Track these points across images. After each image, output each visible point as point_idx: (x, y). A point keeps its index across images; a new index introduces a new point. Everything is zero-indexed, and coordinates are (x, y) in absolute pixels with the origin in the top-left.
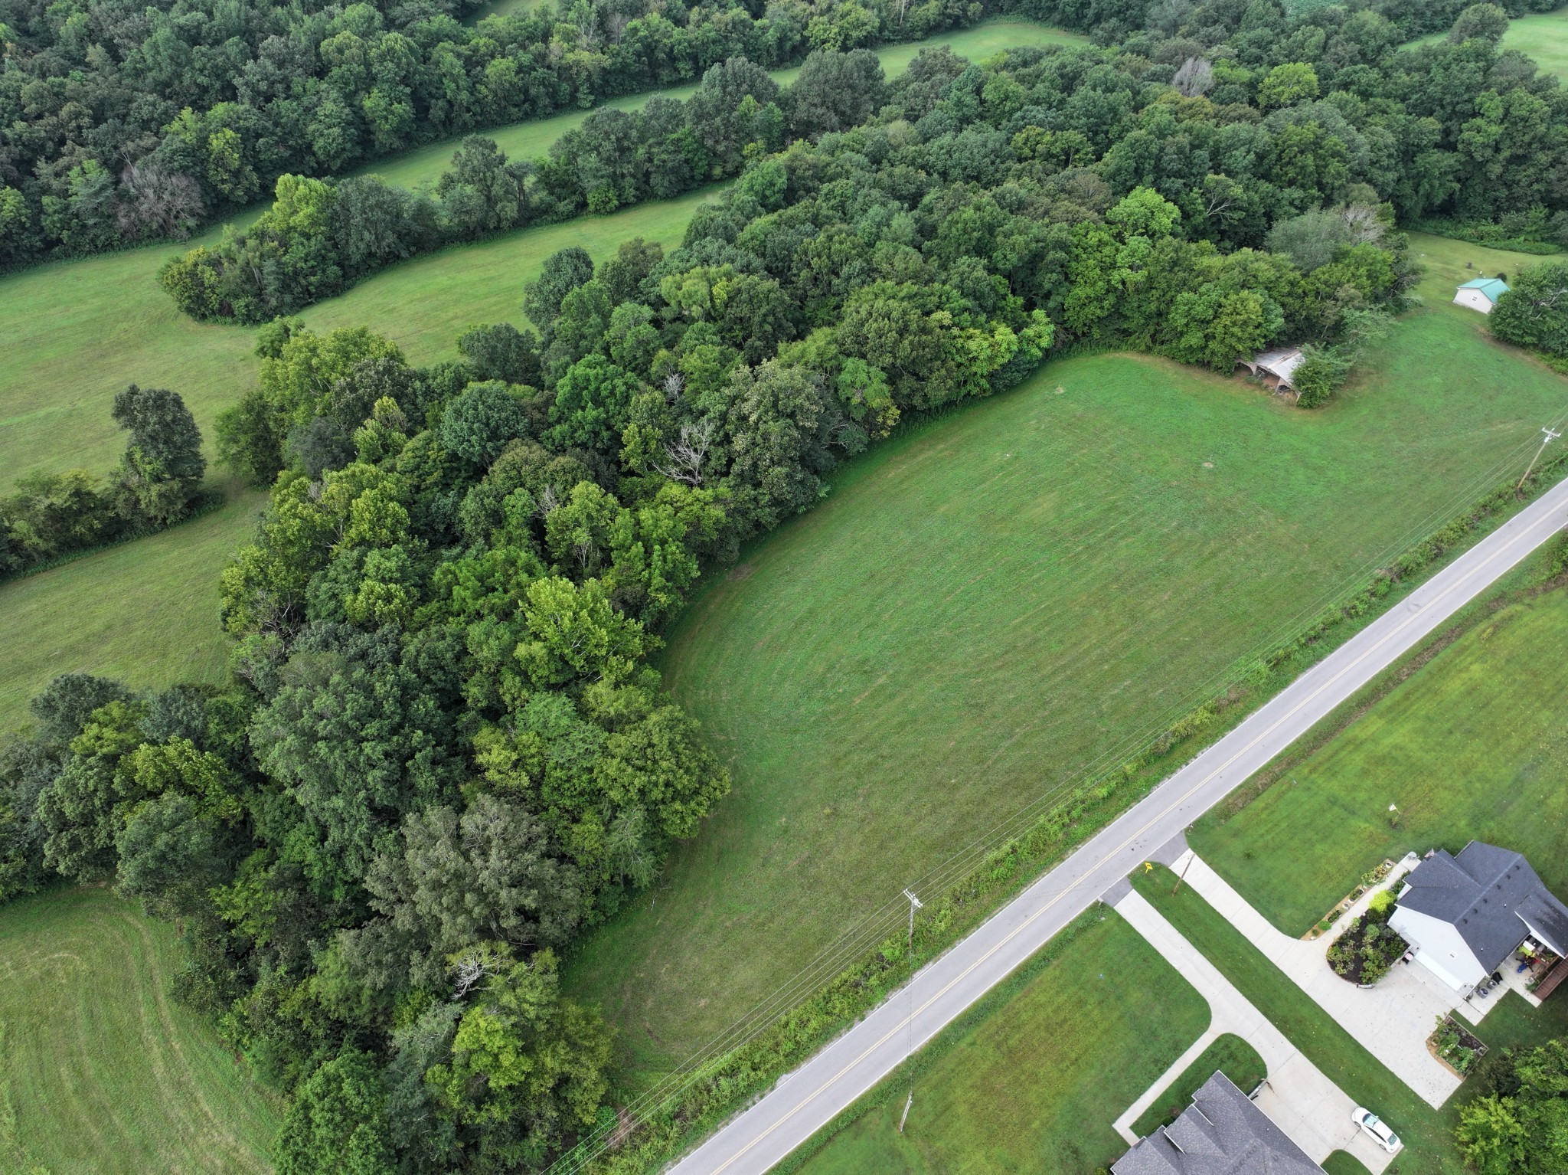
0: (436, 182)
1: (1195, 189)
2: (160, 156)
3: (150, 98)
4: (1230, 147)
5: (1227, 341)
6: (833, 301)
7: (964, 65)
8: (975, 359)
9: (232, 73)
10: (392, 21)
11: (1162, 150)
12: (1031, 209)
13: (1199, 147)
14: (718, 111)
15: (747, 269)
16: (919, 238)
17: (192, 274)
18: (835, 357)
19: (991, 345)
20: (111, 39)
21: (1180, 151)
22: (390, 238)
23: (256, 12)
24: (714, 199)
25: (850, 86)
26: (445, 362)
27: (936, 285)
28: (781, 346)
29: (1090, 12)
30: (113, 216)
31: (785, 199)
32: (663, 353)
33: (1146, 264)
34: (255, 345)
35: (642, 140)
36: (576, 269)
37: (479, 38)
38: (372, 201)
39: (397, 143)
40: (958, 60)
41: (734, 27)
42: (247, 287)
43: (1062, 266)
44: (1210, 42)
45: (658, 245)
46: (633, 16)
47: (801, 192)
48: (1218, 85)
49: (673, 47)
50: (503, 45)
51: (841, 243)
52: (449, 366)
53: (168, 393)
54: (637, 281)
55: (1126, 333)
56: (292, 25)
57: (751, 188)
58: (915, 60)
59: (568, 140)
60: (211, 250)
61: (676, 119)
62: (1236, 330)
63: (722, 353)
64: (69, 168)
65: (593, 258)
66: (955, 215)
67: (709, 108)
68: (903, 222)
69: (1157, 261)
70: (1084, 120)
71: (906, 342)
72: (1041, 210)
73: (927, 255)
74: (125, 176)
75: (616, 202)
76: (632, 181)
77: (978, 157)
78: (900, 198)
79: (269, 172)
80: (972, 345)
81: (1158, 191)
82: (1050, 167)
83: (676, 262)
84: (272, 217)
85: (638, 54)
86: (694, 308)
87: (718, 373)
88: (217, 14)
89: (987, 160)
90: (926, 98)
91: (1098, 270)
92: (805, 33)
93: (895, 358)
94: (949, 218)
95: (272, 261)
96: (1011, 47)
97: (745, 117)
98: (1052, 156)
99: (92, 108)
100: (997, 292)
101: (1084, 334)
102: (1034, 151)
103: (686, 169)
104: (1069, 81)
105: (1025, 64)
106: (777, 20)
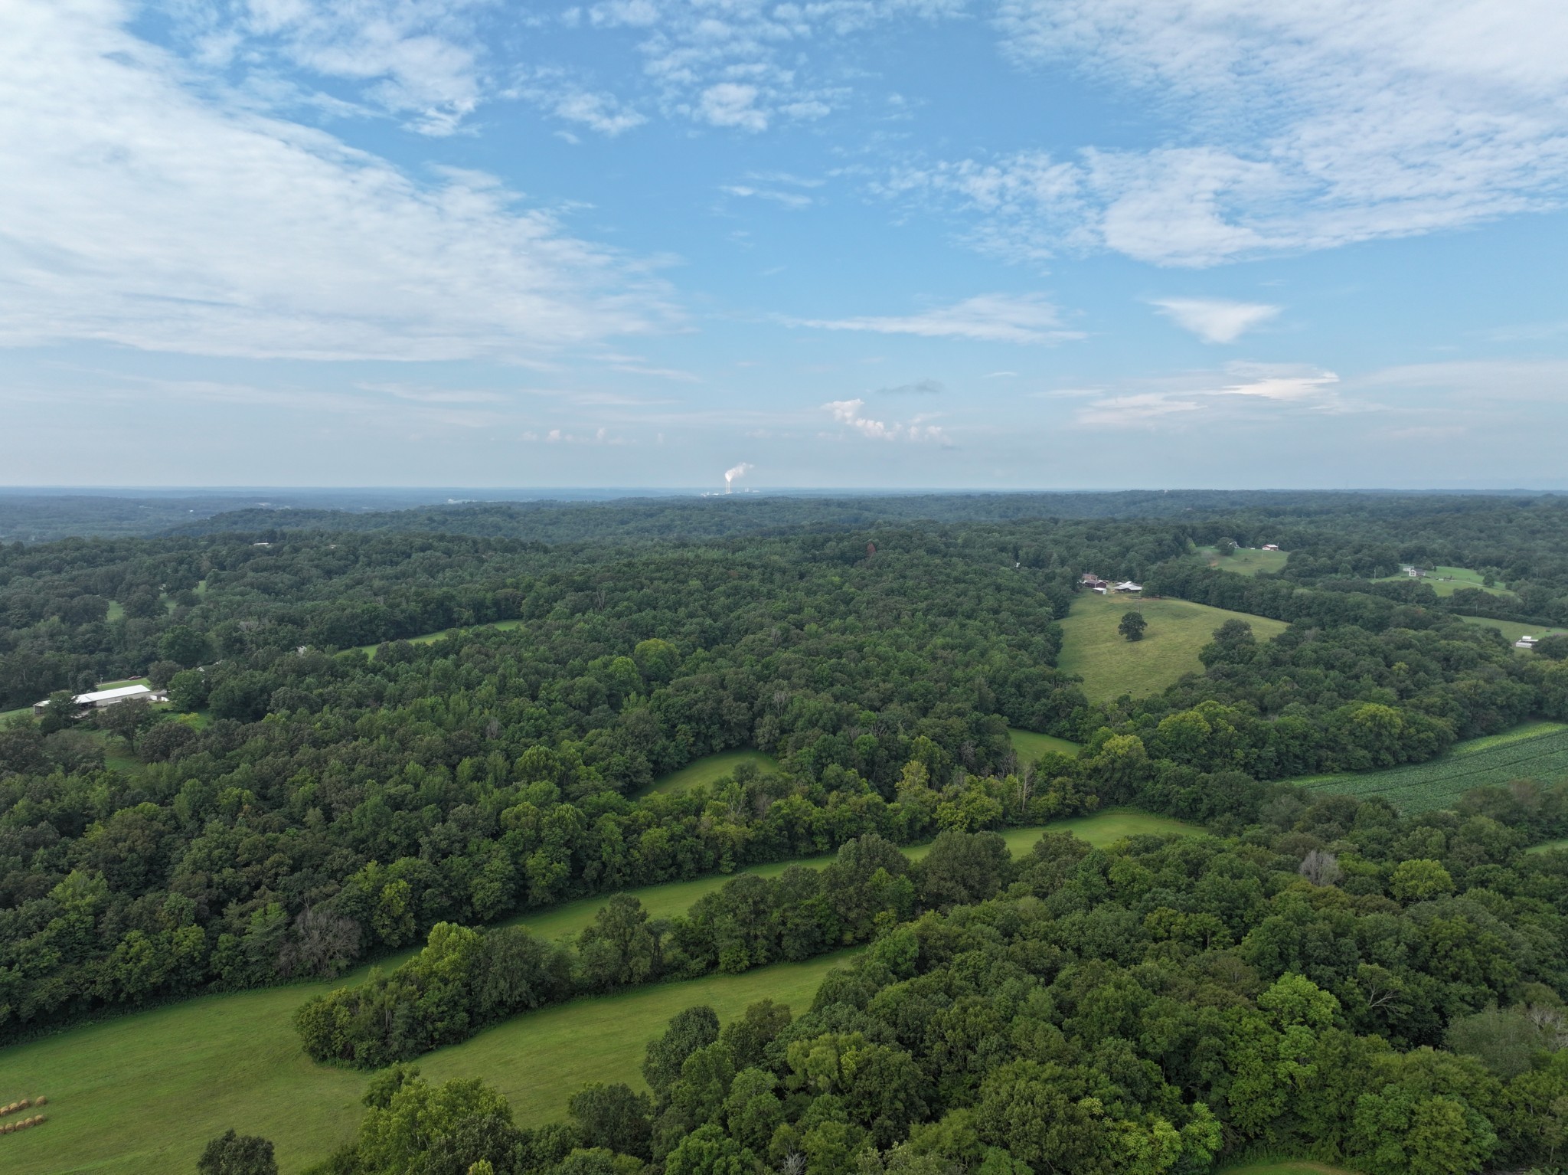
0: (578, 935)
1: (1349, 978)
2: (336, 901)
3: (345, 852)
4: (1376, 937)
5: (1433, 1157)
6: (969, 1079)
7: (1087, 849)
8: (1134, 1158)
9: (420, 833)
10: (568, 795)
11: (1304, 936)
12: (1175, 990)
13: (1343, 935)
14: (851, 881)
15: (877, 1038)
16: (1058, 1014)
17: (328, 1014)
18: (974, 1145)
19: (1150, 1143)
20: (330, 804)
21: (1323, 938)
22: (524, 987)
23: (455, 786)
24: (844, 964)
25: (978, 864)
26: (552, 1122)
27: (1081, 1066)
28: (914, 1128)
29: (1204, 807)
30: (275, 955)
31: (917, 967)
32: (784, 1128)
33: (1313, 1058)
34: (364, 1091)
35: (778, 904)
36: (702, 1028)
37: (639, 811)
38: (515, 950)
39: (549, 898)
40: (1080, 843)
41: (868, 809)
42: (375, 1030)
43: (1219, 1054)
44: (1329, 838)
45: (787, 1008)
46: (778, 797)
47: (933, 962)
48: (1347, 876)
49: (810, 825)
50: (659, 816)
51: (976, 1016)
52: (556, 1127)
53: (262, 1141)
54: (762, 1044)
55: (1307, 1138)
56: (482, 796)
57: (883, 955)
58: (1039, 843)
59: (708, 901)
60: (352, 990)
61: (811, 886)
62: (1439, 1143)
63: (848, 1132)
64: (253, 910)
65: (719, 1018)
66: (1095, 992)
67: (843, 878)
68: (1040, 997)
69: (1326, 1055)
70: (1215, 904)
71: (1054, 1132)
72: (1186, 992)
73: (1069, 1033)
74: (299, 919)
75: (747, 963)
76: (765, 942)
77: (1112, 935)
78: (1035, 972)
79: (427, 919)
80: (1130, 1140)
81: (1309, 978)
82: (1188, 948)
83: (805, 1027)
84: (417, 962)
85: (780, 829)
86: (821, 1077)
87: (843, 1155)
88: (423, 787)
89: (1122, 938)
90: (1053, 877)
91: (1260, 1060)
92: (934, 816)
93: (1042, 1150)
94: (1089, 995)
95: (406, 1004)
96: (1132, 834)
97: (877, 887)
98: (1189, 937)
99: (293, 859)
100: (1150, 1080)
101: (1257, 1136)
102: (1168, 932)
103: (818, 934)
104: (1195, 868)
105: (1147, 850)
106: (908, 804)
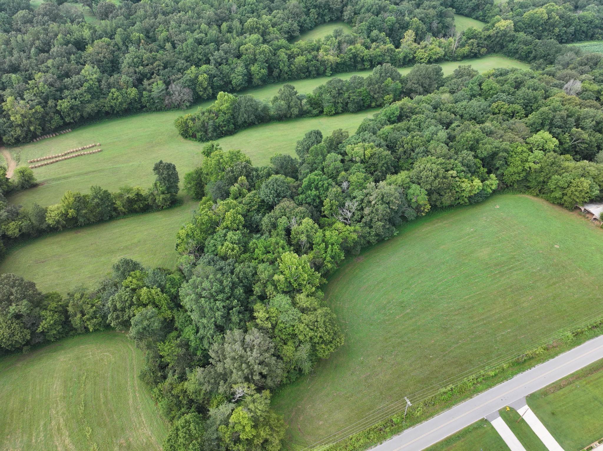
0: (272, 98)
1: (566, 134)
2: (182, 81)
3: (182, 62)
4: (585, 118)
5: (572, 197)
6: (410, 161)
7: (476, 73)
8: (464, 190)
9: (210, 55)
10: (266, 40)
11: (554, 116)
12: (495, 135)
13: (571, 117)
14: (377, 82)
15: (379, 146)
16: (448, 140)
17: (186, 123)
18: (408, 183)
19: (471, 186)
20: (174, 41)
21: (562, 118)
22: (253, 117)
23: (221, 35)
24: (370, 115)
25: (429, 78)
26: (265, 166)
27: (452, 160)
28: (388, 176)
29: (532, 56)
30: (164, 100)
31: (398, 119)
32: (343, 173)
33: (541, 162)
34: (202, 150)
35: (347, 91)
36: (316, 138)
37: (294, 48)
38: (249, 103)
39: (260, 83)
40: (473, 70)
41: (388, 51)
42: (202, 129)
43: (505, 158)
44: (582, 73)
45: (347, 132)
46: (351, 44)
47: (404, 117)
48: (583, 91)
49: (363, 57)
50: (302, 52)
51: (417, 140)
52: (266, 168)
53: (172, 164)
54: (338, 144)
55: (529, 188)
56: (232, 40)
57: (385, 114)
58: (456, 70)
59: (320, 88)
60: (193, 115)
61: (361, 84)
62: (576, 193)
63: (365, 176)
64: (153, 83)
65: (323, 134)
66: (464, 134)
67: (374, 81)
68: (443, 134)
69: (546, 161)
70: (522, 101)
71: (437, 181)
72: (499, 136)
73: (450, 148)
74: (170, 87)
75: (334, 112)
76: (341, 105)
77: (476, 111)
78: (442, 124)
79: (216, 89)
80: (464, 185)
81: (550, 133)
82: (505, 117)
83: (353, 140)
84: (214, 105)
85: (350, 58)
86: (357, 158)
87: (362, 184)
88: (208, 35)
89: (480, 113)
90: (458, 85)
91: (520, 162)
92: (415, 55)
93: (432, 186)
94: (461, 135)
95: (212, 121)
96: (496, 68)
97: (387, 85)
98: (507, 113)
99: (164, 63)
100: (476, 166)
101: (510, 185)
102: (500, 111)
103: (362, 103)
104: (518, 85)
105: (501, 75)
106: (405, 50)
